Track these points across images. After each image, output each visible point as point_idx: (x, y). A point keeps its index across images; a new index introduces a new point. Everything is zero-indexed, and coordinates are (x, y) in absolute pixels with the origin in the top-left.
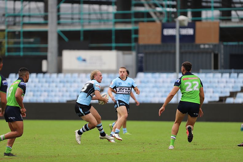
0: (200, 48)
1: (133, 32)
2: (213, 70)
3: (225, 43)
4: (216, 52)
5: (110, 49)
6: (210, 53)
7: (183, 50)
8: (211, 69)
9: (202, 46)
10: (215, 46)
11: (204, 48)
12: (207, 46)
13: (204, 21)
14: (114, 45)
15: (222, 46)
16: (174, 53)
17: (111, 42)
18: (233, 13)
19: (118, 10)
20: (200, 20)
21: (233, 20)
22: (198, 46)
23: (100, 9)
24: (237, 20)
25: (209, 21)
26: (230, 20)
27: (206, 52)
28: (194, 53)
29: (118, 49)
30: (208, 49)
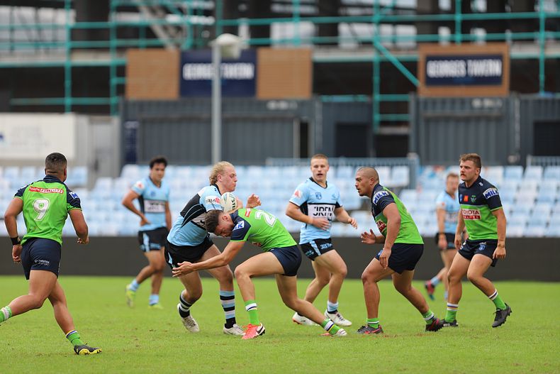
0: (267, 110)
1: (113, 72)
2: (296, 159)
3: (325, 98)
4: (305, 118)
5: (60, 109)
6: (291, 121)
7: (229, 114)
8: (291, 156)
9: (272, 105)
10: (302, 104)
11: (277, 110)
12: (283, 105)
13: (276, 47)
14: (68, 101)
15: (318, 106)
16: (209, 121)
17: (62, 95)
18: (344, 29)
19: (78, 19)
20: (268, 45)
21: (344, 45)
22: (263, 104)
23: (37, 18)
24: (352, 45)
25: (290, 47)
26: (335, 45)
27: (281, 118)
28: (254, 120)
29: (78, 110)
30: (286, 111)
